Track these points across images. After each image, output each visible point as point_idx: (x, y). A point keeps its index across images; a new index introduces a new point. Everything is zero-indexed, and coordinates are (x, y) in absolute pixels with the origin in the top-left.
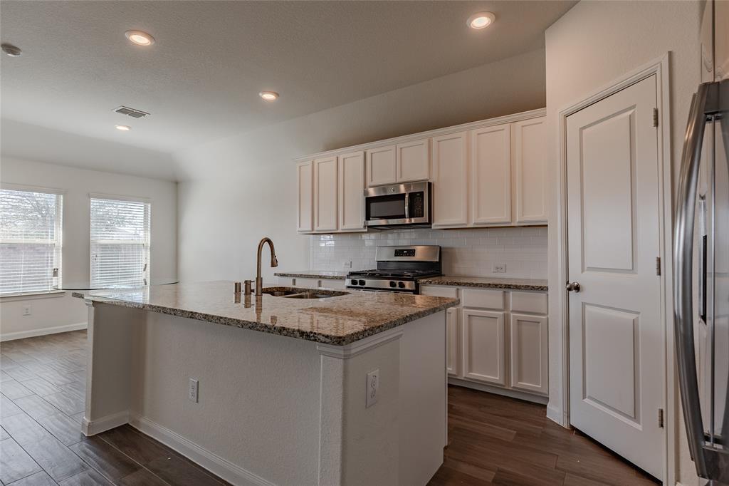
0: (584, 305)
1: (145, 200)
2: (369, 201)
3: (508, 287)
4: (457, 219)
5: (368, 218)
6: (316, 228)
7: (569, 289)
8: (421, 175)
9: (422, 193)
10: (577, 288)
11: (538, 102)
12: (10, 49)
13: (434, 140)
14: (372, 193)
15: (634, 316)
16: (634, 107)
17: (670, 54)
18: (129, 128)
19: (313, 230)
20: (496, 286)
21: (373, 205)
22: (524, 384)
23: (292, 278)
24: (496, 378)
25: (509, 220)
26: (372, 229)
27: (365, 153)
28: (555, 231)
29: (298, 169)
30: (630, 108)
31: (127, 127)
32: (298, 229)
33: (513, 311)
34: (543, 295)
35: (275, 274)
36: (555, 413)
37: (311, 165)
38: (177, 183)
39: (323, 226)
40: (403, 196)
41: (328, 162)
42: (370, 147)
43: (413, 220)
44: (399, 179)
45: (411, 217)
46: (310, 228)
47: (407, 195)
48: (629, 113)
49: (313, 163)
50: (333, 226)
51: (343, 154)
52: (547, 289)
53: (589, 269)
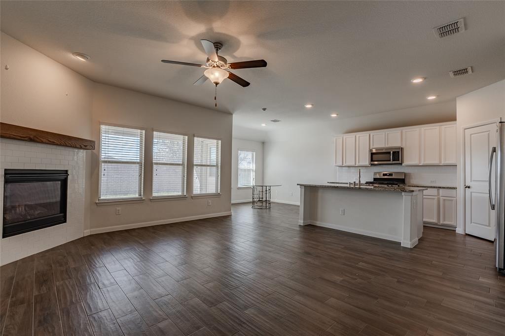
0: (471, 192)
1: (253, 151)
2: (372, 154)
3: (440, 188)
4: (415, 162)
5: (372, 160)
7: (466, 187)
8: (397, 145)
9: (398, 152)
10: (469, 187)
11: (453, 118)
12: (264, 109)
13: (404, 131)
14: (374, 151)
20: (434, 187)
21: (374, 156)
22: (446, 222)
24: (434, 220)
25: (439, 163)
26: (372, 165)
27: (370, 135)
28: (460, 168)
29: (335, 140)
30: (488, 131)
32: (335, 164)
33: (442, 196)
34: (455, 191)
36: (459, 230)
37: (342, 139)
38: (263, 143)
39: (348, 164)
40: (390, 153)
41: (351, 138)
42: (372, 133)
43: (394, 162)
44: (387, 146)
45: (393, 161)
46: (341, 164)
47: (392, 152)
48: (488, 132)
49: (343, 138)
50: (353, 164)
51: (358, 134)
52: (456, 188)
53: (473, 181)
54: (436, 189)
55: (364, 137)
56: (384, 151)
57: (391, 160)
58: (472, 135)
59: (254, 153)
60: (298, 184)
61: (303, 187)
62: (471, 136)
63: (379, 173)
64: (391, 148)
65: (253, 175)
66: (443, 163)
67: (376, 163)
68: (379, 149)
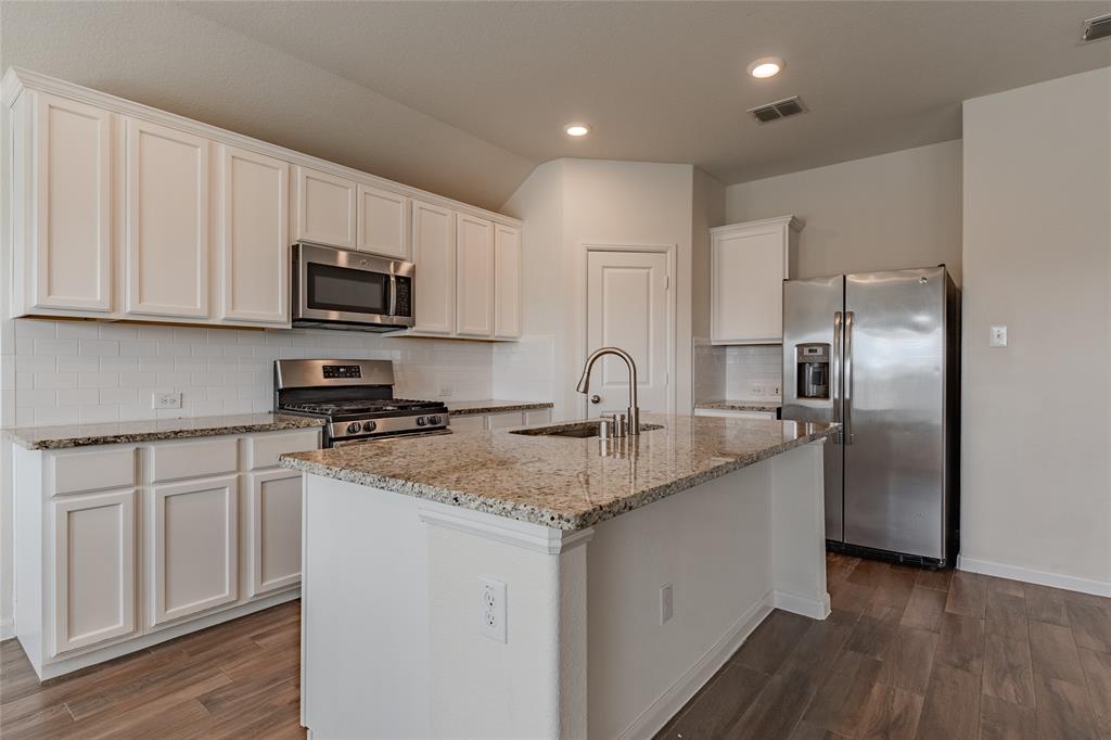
2: (313, 272)
5: (311, 303)
6: (129, 306)
10: (597, 400)
13: (415, 204)
16: (649, 268)
17: (676, 247)
19: (115, 307)
21: (323, 280)
23: (131, 448)
25: (489, 333)
34: (548, 412)
42: (303, 166)
48: (646, 271)
50: (193, 309)
51: (228, 145)
53: (609, 383)
55: (259, 169)
57: (392, 311)
58: (606, 270)
62: (603, 272)
66: (496, 333)
67: (334, 315)
68: (354, 254)
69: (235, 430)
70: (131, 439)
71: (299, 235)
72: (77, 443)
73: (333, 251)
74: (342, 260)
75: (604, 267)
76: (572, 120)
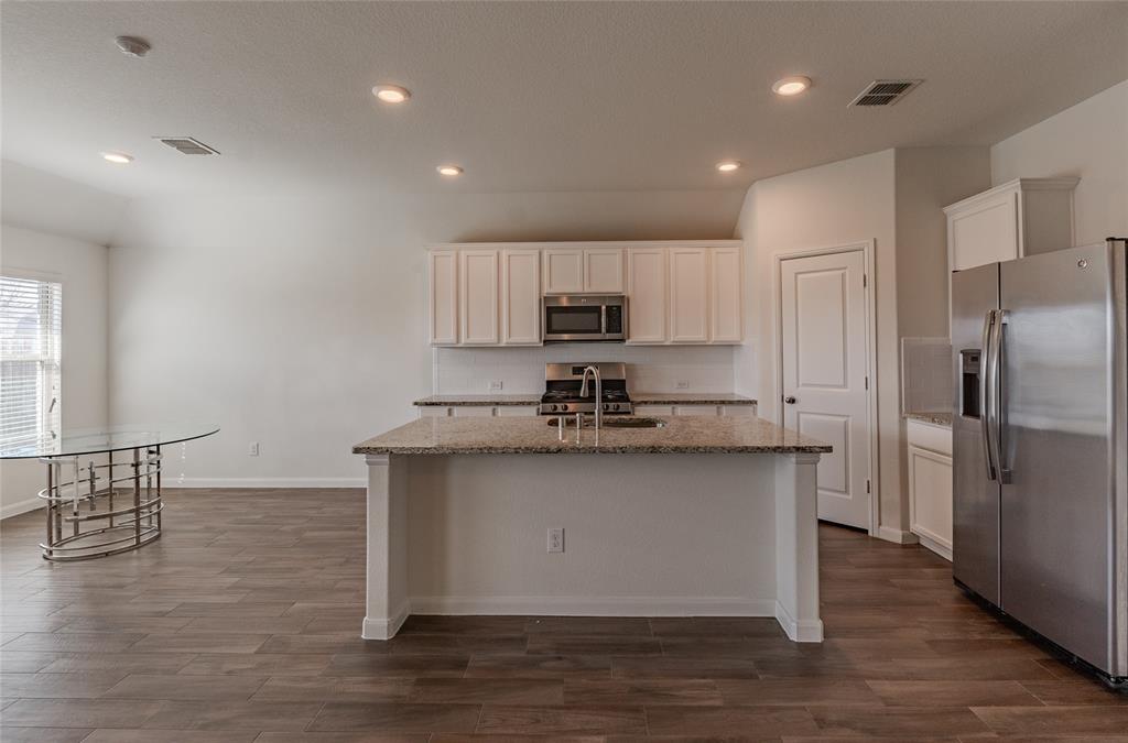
0: (798, 413)
1: (45, 276)
2: (550, 311)
4: (655, 337)
5: (549, 330)
6: (463, 340)
7: (785, 402)
8: (612, 286)
9: (620, 308)
10: (792, 401)
13: (629, 252)
15: (843, 420)
16: (845, 268)
17: (875, 241)
18: (130, 158)
19: (458, 341)
21: (555, 316)
23: (448, 407)
25: (705, 339)
26: (548, 342)
27: (540, 254)
29: (431, 260)
30: (840, 269)
31: (127, 156)
34: (751, 408)
35: (416, 404)
37: (454, 260)
38: (108, 247)
39: (476, 339)
40: (598, 309)
41: (483, 258)
42: (548, 248)
43: (608, 336)
44: (586, 290)
45: (608, 331)
46: (451, 338)
47: (604, 308)
48: (842, 271)
49: (458, 256)
50: (491, 339)
51: (506, 250)
52: (756, 402)
53: (803, 385)
54: (714, 408)
55: (523, 258)
56: (583, 303)
57: (603, 330)
58: (800, 276)
59: (56, 290)
60: (357, 451)
61: (386, 459)
62: (796, 278)
63: (563, 365)
64: (602, 298)
65: (45, 388)
66: (714, 339)
67: (566, 337)
68: (571, 297)
69: (490, 404)
70: (446, 404)
71: (546, 291)
72: (427, 404)
73: (556, 298)
74: (564, 303)
75: (796, 274)
76: (723, 160)
